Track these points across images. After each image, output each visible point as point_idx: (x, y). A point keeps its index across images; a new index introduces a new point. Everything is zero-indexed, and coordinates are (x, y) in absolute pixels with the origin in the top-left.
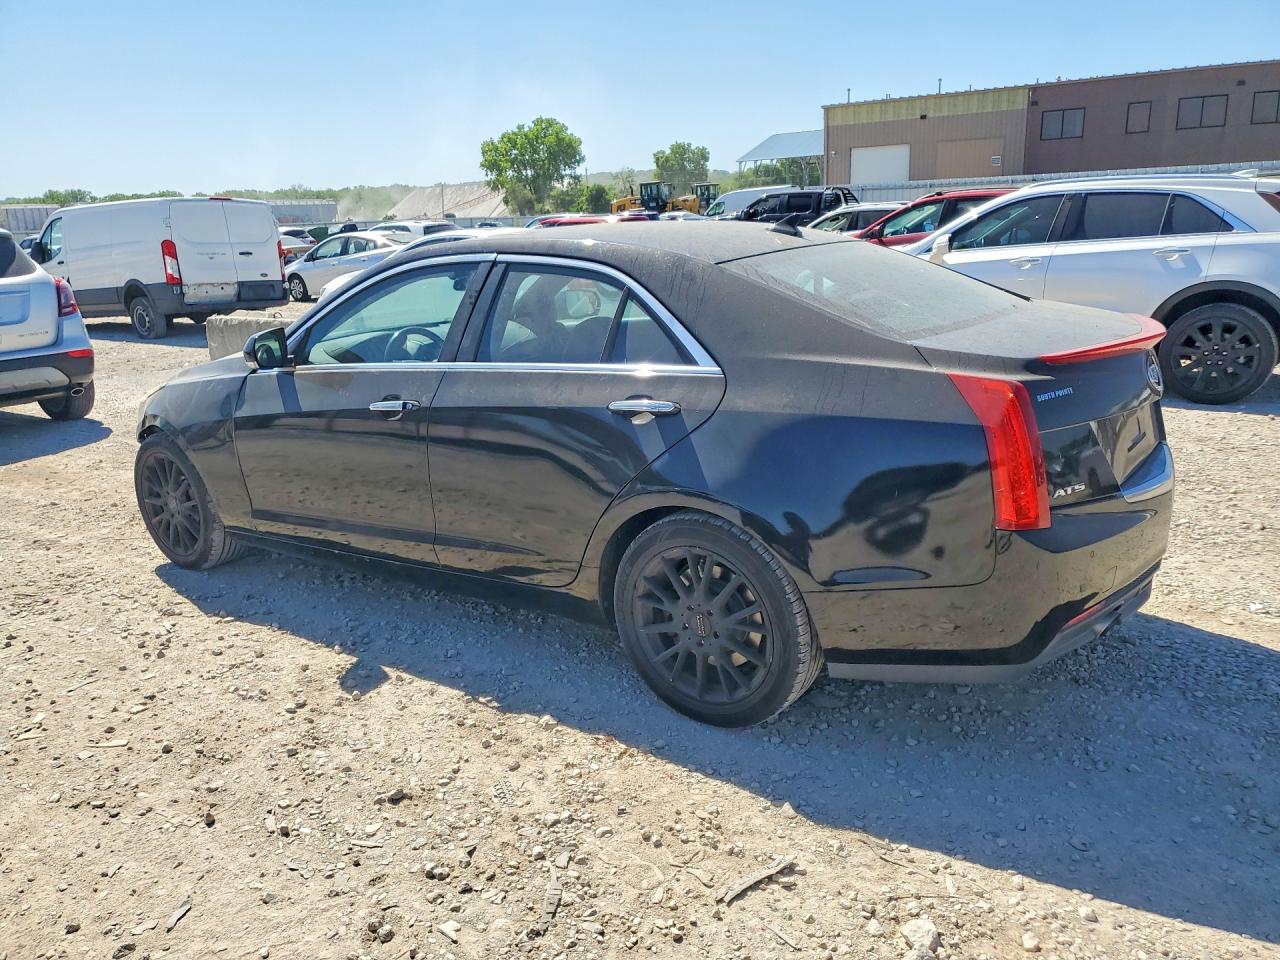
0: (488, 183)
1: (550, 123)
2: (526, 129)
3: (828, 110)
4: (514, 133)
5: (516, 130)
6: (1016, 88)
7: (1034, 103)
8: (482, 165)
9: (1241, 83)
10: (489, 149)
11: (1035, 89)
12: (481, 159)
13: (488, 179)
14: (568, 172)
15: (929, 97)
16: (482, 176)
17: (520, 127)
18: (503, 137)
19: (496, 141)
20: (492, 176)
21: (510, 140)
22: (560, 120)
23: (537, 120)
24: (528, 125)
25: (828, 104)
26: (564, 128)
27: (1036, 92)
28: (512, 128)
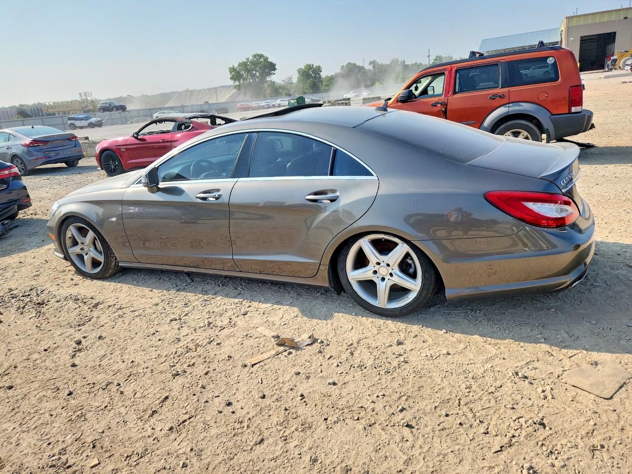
0: (235, 87)
1: (261, 56)
8: (231, 79)
10: (232, 70)
16: (231, 82)
17: (248, 59)
22: (265, 55)
23: (255, 55)
26: (266, 59)
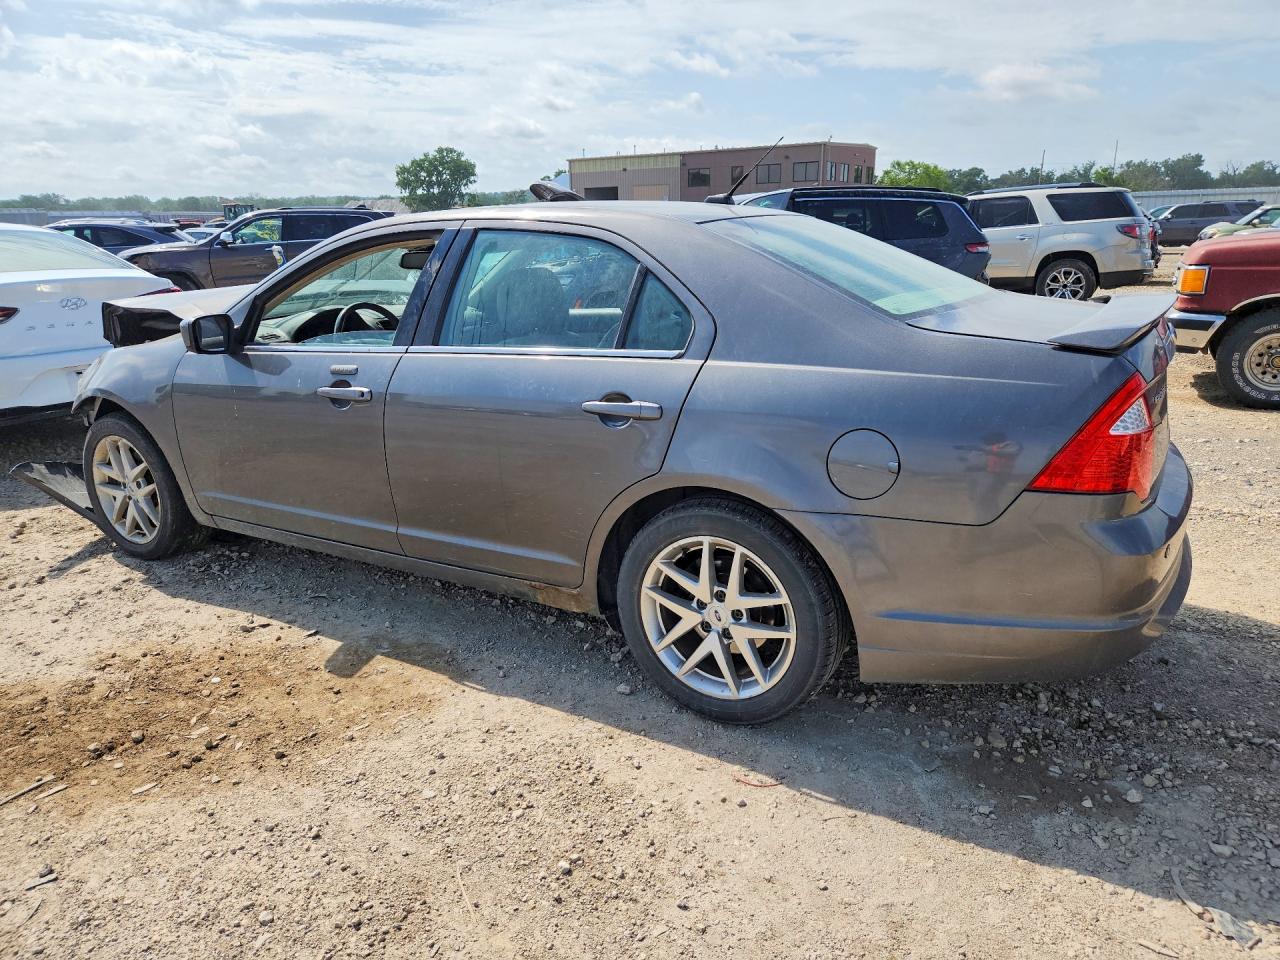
2: (431, 157)
3: (571, 162)
4: (421, 160)
5: (423, 157)
6: (674, 154)
7: (683, 164)
9: (787, 157)
11: (683, 155)
12: (396, 180)
13: (402, 195)
14: (468, 191)
15: (626, 157)
18: (413, 163)
19: (408, 164)
20: (406, 193)
21: (418, 165)
24: (432, 153)
25: (570, 158)
27: (685, 157)
28: (419, 157)
